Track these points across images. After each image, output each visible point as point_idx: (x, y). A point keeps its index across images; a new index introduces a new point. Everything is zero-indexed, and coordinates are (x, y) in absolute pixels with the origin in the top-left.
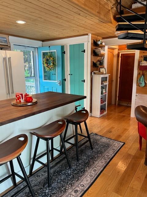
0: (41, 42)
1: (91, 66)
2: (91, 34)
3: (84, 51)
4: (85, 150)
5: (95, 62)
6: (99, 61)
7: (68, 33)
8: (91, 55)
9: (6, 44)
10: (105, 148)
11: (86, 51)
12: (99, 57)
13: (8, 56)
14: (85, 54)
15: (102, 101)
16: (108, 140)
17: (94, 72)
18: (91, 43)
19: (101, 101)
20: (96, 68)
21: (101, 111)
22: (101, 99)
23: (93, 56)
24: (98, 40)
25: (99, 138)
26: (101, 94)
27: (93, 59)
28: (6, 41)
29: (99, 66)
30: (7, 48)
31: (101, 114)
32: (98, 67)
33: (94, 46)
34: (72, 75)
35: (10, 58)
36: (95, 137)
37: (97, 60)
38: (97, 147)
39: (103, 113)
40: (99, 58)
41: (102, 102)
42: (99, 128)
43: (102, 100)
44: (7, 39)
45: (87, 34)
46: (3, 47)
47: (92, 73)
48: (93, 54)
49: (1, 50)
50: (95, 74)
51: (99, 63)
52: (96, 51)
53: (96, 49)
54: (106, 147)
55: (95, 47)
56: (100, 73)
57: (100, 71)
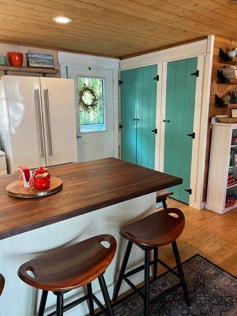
0: (118, 60)
1: (210, 105)
2: (213, 37)
3: (197, 74)
4: (171, 302)
5: (220, 95)
6: (229, 94)
7: (162, 38)
8: (212, 80)
9: (51, 66)
10: (222, 308)
11: (200, 74)
12: (231, 86)
13: (44, 87)
14: (199, 79)
15: (232, 179)
16: (233, 284)
17: (216, 118)
18: (214, 56)
19: (228, 180)
20: (221, 110)
21: (226, 201)
22: (229, 175)
23: (215, 85)
24: (231, 48)
25: (213, 272)
26: (230, 166)
27: (216, 90)
28: (52, 60)
29: (230, 105)
30: (53, 73)
31: (226, 207)
32: (226, 106)
33: (219, 62)
34: (169, 121)
35: (46, 92)
36: (203, 268)
37: (225, 92)
38: (202, 298)
39: (233, 204)
40: (230, 88)
41: (233, 182)
42: (218, 244)
43: (231, 176)
44: (55, 56)
45: (206, 37)
46: (46, 71)
47: (213, 118)
48: (216, 79)
49: (45, 76)
50: (218, 121)
51: (229, 98)
52: (226, 72)
53: (225, 67)
54: (226, 303)
55: (222, 65)
56: (230, 120)
57: (231, 116)
